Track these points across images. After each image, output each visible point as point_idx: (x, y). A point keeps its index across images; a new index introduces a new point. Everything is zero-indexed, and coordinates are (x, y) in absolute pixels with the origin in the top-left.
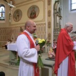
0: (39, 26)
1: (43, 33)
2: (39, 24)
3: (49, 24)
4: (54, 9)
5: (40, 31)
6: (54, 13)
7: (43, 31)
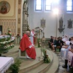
2: (10, 19)
3: (19, 20)
4: (23, 8)
5: (11, 25)
6: (23, 12)
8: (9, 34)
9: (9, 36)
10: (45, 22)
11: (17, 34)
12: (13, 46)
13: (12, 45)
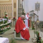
0: (7, 6)
1: (10, 11)
5: (8, 10)
7: (10, 10)
8: (6, 18)
9: (6, 19)
10: (39, 6)
11: (13, 17)
12: (10, 28)
13: (8, 27)
